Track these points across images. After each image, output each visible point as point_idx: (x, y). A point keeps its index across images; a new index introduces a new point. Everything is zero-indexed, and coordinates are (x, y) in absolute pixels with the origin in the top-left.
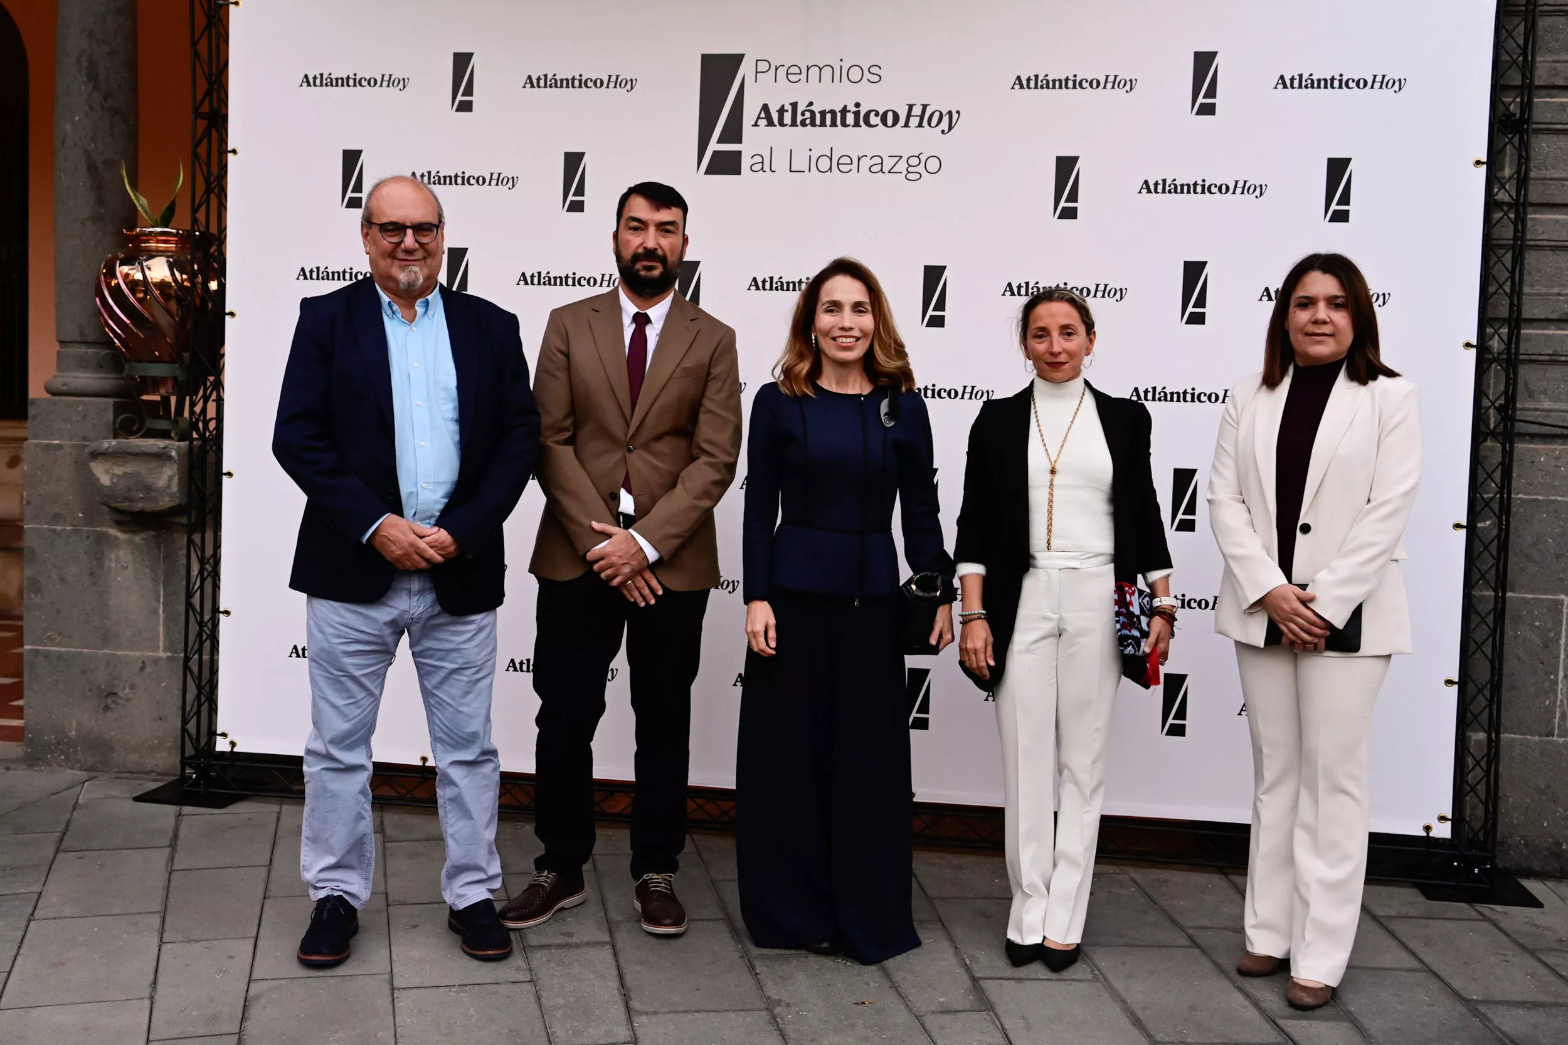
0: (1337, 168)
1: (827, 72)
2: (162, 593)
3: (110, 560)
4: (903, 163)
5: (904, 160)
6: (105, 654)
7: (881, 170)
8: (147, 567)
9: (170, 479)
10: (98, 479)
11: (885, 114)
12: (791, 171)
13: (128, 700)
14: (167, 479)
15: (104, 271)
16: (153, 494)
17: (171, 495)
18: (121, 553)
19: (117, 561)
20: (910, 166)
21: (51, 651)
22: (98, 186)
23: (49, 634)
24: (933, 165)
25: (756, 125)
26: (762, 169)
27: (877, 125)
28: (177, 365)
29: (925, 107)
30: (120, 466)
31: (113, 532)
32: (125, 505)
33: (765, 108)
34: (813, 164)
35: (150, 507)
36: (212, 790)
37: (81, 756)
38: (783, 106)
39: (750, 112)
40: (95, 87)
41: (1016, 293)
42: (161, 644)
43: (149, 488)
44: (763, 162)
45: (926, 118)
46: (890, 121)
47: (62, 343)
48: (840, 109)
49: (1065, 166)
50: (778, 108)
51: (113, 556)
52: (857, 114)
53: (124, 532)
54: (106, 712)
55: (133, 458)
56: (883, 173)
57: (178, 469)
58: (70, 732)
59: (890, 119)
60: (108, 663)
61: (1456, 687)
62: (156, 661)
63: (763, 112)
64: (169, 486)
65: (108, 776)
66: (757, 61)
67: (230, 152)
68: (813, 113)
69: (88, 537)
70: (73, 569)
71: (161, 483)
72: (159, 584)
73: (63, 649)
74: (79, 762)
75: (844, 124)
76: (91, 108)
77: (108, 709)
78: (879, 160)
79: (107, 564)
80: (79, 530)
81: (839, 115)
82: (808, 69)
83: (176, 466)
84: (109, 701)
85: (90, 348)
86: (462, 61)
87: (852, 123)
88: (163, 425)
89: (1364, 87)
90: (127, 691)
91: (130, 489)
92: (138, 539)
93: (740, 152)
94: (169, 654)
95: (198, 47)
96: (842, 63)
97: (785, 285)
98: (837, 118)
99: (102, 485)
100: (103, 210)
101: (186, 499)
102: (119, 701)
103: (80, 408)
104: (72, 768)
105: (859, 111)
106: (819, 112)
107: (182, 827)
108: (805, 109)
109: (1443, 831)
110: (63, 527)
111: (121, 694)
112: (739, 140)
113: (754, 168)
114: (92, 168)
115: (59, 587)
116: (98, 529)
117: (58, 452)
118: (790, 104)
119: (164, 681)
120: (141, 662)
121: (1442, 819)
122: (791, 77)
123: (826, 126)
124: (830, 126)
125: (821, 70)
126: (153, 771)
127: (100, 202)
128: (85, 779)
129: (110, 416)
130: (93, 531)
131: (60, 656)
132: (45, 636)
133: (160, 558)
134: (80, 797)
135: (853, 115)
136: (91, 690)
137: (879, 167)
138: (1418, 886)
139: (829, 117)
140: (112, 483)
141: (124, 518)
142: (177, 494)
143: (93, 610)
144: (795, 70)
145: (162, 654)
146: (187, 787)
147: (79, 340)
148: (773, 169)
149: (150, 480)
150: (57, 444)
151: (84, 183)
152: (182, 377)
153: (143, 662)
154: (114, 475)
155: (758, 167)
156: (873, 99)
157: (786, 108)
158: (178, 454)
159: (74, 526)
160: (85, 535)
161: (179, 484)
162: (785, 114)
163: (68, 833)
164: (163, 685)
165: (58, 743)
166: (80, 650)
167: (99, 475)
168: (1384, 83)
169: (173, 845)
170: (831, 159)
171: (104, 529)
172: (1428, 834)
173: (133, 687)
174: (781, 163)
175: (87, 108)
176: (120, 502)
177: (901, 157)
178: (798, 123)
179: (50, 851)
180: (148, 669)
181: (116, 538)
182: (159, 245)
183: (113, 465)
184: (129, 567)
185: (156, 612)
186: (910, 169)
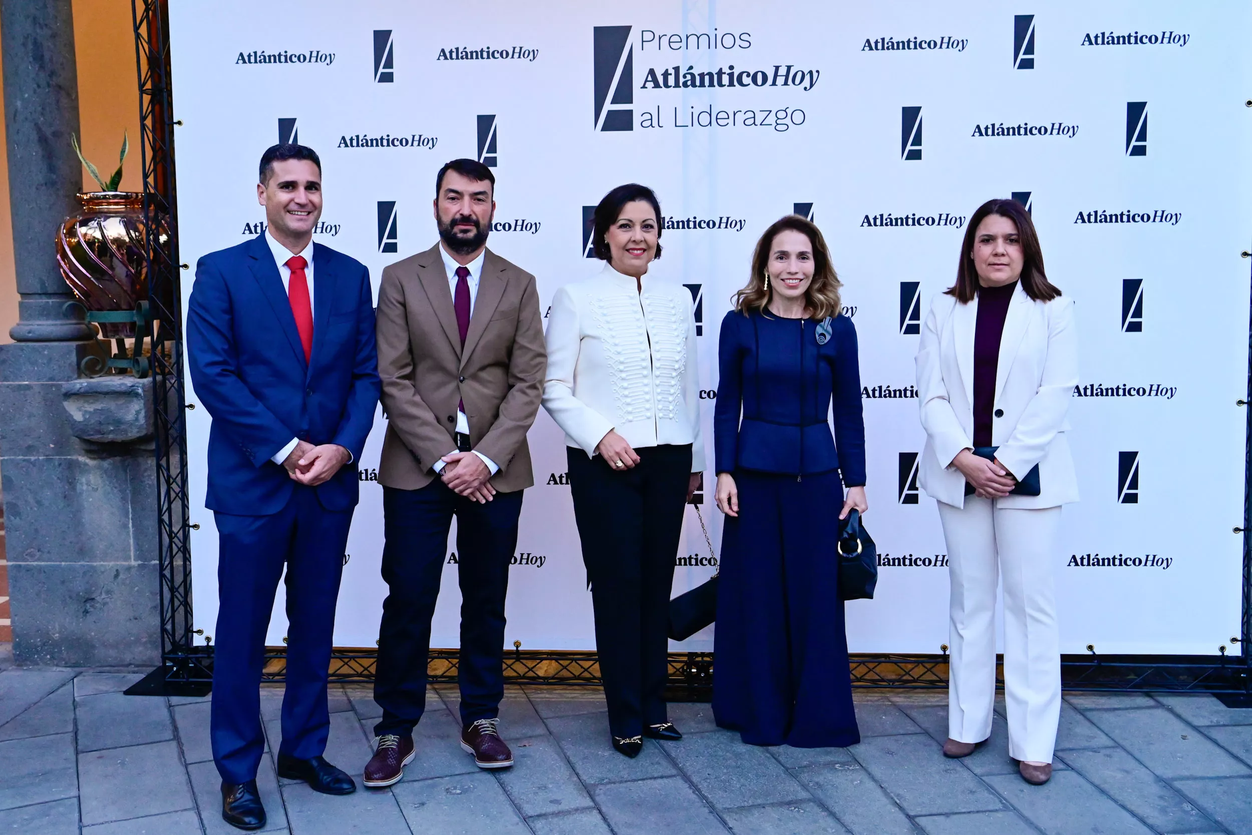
0: (1135, 110)
1: (704, 40)
2: (130, 510)
3: (81, 484)
4: (772, 115)
5: (773, 113)
6: (82, 565)
7: (754, 123)
8: (116, 488)
9: (138, 413)
10: (71, 416)
11: (756, 74)
12: (676, 126)
13: (105, 604)
14: (135, 413)
15: (65, 231)
16: (123, 427)
17: (140, 427)
18: (91, 477)
19: (88, 484)
20: (778, 119)
21: (32, 565)
22: (49, 156)
23: (29, 551)
24: (798, 117)
25: (644, 87)
26: (651, 125)
27: (749, 84)
28: (135, 311)
29: (789, 68)
30: (92, 403)
31: (82, 459)
32: (97, 437)
33: (652, 72)
34: (695, 120)
35: (120, 438)
36: (191, 680)
37: (65, 655)
38: (667, 70)
39: (639, 76)
40: (42, 67)
41: (872, 224)
42: (132, 554)
43: (118, 422)
44: (651, 119)
45: (790, 77)
46: (760, 81)
47: (23, 295)
48: (717, 71)
49: (910, 115)
50: (663, 72)
51: (84, 480)
52: (731, 75)
53: (94, 459)
54: (85, 616)
55: (103, 396)
56: (755, 125)
57: (144, 404)
58: (54, 634)
59: (759, 79)
60: (85, 573)
61: (1242, 533)
62: (129, 568)
63: (649, 75)
64: (137, 419)
65: (91, 671)
66: (643, 31)
67: (176, 123)
68: (693, 75)
69: (60, 465)
70: (48, 493)
71: (130, 417)
72: (127, 502)
73: (43, 563)
74: (64, 660)
75: (720, 84)
76: (39, 86)
77: (87, 612)
78: (751, 115)
79: (78, 487)
80: (52, 459)
81: (716, 77)
82: (687, 38)
83: (142, 401)
84: (88, 605)
85: (50, 299)
86: (381, 38)
87: (727, 83)
88: (123, 364)
89: (1156, 42)
90: (104, 596)
91: (100, 423)
92: (106, 464)
93: (632, 111)
94: (140, 562)
95: (139, 31)
96: (716, 32)
97: (675, 224)
98: (713, 79)
99: (76, 421)
100: (54, 177)
101: (151, 430)
102: (98, 605)
103: (46, 352)
104: (57, 665)
105: (733, 72)
106: (698, 75)
107: (178, 717)
108: (686, 72)
109: (1235, 650)
110: (36, 457)
111: (98, 598)
112: (630, 101)
113: (644, 124)
114: (43, 140)
115: (36, 509)
116: (69, 457)
117: (28, 392)
118: (673, 68)
119: (137, 586)
120: (115, 570)
121: (1234, 640)
122: (673, 45)
123: (705, 86)
124: (708, 86)
125: (698, 38)
126: (130, 664)
127: (52, 169)
128: (73, 675)
129: (73, 358)
130: (65, 459)
131: (40, 570)
132: (26, 553)
133: (126, 480)
134: (76, 695)
135: (728, 76)
136: (70, 597)
137: (752, 121)
138: (1217, 696)
139: (707, 78)
140: (85, 420)
141: (93, 447)
142: (145, 426)
143: (69, 528)
144: (677, 39)
145: (133, 563)
146: (169, 678)
147: (39, 292)
148: (660, 125)
149: (120, 414)
150: (26, 385)
151: (36, 152)
152: (139, 322)
153: (117, 570)
154: (86, 412)
155: (648, 123)
156: (744, 62)
157: (669, 72)
158: (144, 391)
159: (46, 456)
160: (57, 464)
161: (146, 417)
162: (669, 76)
163: (79, 732)
164: (136, 589)
165: (44, 644)
166: (58, 563)
167: (72, 413)
168: (1172, 38)
169: (176, 737)
170: (710, 115)
171: (74, 457)
172: (1223, 654)
173: (108, 592)
174: (667, 118)
175: (35, 86)
176: (92, 435)
177: (771, 111)
178: (681, 84)
179: (70, 752)
180: (121, 576)
181: (86, 464)
182: (112, 207)
183: (85, 403)
184: (99, 489)
185: (125, 526)
186: (779, 122)
